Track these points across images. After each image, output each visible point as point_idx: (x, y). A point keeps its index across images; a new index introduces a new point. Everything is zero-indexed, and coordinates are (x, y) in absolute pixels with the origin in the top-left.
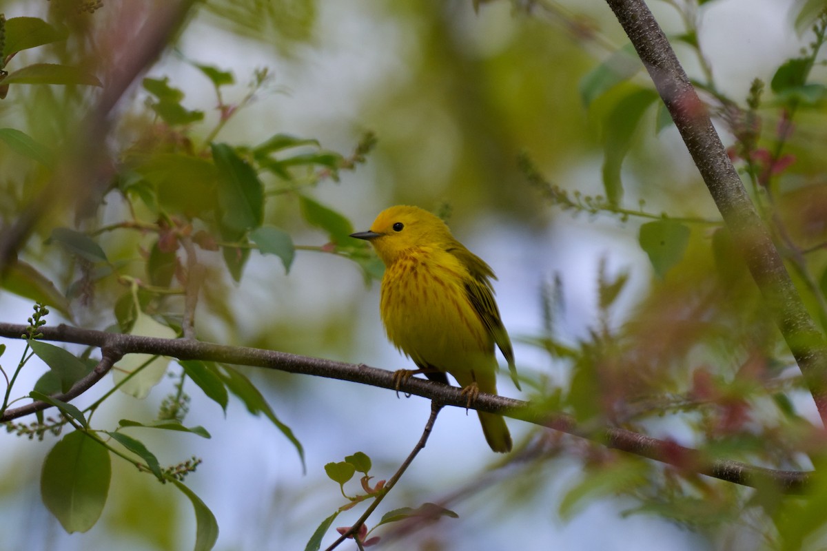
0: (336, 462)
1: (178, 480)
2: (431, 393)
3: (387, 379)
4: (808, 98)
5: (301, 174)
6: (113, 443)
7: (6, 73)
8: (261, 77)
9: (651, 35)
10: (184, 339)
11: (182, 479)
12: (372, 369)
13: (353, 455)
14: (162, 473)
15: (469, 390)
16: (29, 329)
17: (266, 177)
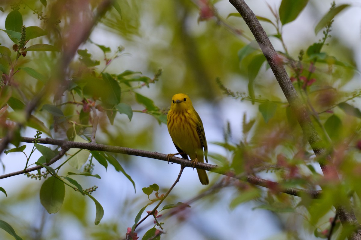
0: (146, 187)
1: (89, 194)
2: (181, 162)
3: (165, 157)
4: (321, 58)
5: (135, 84)
6: (66, 181)
7: (26, 47)
8: (120, 49)
9: (260, 32)
10: (91, 143)
11: (91, 194)
12: (160, 154)
13: (152, 185)
14: (83, 191)
15: (194, 161)
16: (35, 139)
17: (122, 85)
